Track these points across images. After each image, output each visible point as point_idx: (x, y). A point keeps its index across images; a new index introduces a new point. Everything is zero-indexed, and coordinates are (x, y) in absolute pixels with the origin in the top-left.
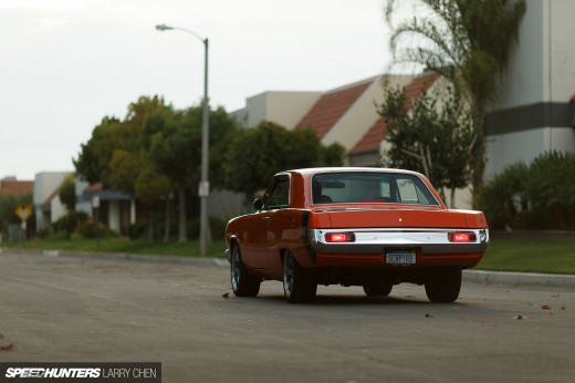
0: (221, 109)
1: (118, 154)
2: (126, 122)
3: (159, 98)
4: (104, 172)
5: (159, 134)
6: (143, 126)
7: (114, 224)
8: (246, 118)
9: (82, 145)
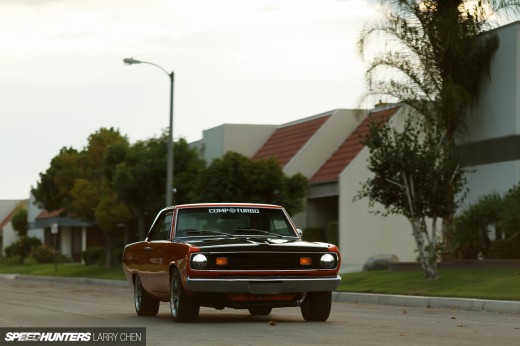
0: (182, 141)
1: (79, 182)
2: (83, 152)
3: (115, 130)
4: (65, 199)
5: (123, 164)
6: (105, 156)
7: (66, 249)
8: (203, 150)
9: (41, 174)
